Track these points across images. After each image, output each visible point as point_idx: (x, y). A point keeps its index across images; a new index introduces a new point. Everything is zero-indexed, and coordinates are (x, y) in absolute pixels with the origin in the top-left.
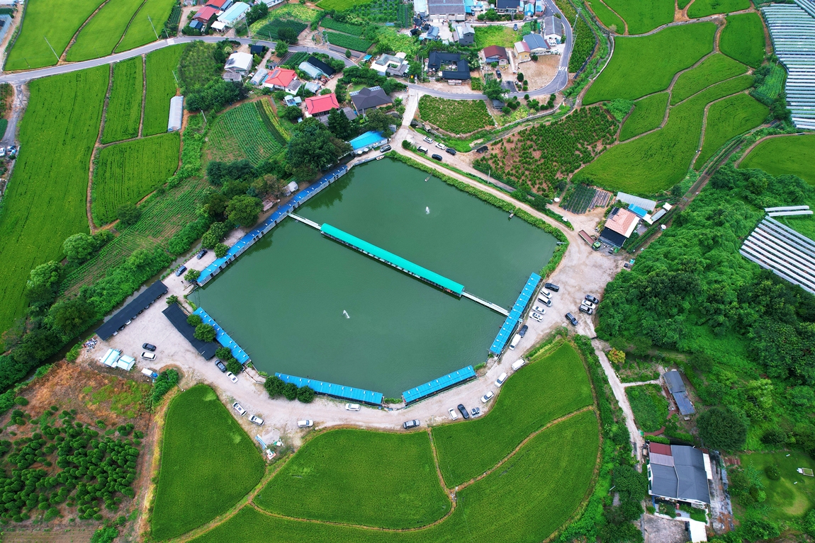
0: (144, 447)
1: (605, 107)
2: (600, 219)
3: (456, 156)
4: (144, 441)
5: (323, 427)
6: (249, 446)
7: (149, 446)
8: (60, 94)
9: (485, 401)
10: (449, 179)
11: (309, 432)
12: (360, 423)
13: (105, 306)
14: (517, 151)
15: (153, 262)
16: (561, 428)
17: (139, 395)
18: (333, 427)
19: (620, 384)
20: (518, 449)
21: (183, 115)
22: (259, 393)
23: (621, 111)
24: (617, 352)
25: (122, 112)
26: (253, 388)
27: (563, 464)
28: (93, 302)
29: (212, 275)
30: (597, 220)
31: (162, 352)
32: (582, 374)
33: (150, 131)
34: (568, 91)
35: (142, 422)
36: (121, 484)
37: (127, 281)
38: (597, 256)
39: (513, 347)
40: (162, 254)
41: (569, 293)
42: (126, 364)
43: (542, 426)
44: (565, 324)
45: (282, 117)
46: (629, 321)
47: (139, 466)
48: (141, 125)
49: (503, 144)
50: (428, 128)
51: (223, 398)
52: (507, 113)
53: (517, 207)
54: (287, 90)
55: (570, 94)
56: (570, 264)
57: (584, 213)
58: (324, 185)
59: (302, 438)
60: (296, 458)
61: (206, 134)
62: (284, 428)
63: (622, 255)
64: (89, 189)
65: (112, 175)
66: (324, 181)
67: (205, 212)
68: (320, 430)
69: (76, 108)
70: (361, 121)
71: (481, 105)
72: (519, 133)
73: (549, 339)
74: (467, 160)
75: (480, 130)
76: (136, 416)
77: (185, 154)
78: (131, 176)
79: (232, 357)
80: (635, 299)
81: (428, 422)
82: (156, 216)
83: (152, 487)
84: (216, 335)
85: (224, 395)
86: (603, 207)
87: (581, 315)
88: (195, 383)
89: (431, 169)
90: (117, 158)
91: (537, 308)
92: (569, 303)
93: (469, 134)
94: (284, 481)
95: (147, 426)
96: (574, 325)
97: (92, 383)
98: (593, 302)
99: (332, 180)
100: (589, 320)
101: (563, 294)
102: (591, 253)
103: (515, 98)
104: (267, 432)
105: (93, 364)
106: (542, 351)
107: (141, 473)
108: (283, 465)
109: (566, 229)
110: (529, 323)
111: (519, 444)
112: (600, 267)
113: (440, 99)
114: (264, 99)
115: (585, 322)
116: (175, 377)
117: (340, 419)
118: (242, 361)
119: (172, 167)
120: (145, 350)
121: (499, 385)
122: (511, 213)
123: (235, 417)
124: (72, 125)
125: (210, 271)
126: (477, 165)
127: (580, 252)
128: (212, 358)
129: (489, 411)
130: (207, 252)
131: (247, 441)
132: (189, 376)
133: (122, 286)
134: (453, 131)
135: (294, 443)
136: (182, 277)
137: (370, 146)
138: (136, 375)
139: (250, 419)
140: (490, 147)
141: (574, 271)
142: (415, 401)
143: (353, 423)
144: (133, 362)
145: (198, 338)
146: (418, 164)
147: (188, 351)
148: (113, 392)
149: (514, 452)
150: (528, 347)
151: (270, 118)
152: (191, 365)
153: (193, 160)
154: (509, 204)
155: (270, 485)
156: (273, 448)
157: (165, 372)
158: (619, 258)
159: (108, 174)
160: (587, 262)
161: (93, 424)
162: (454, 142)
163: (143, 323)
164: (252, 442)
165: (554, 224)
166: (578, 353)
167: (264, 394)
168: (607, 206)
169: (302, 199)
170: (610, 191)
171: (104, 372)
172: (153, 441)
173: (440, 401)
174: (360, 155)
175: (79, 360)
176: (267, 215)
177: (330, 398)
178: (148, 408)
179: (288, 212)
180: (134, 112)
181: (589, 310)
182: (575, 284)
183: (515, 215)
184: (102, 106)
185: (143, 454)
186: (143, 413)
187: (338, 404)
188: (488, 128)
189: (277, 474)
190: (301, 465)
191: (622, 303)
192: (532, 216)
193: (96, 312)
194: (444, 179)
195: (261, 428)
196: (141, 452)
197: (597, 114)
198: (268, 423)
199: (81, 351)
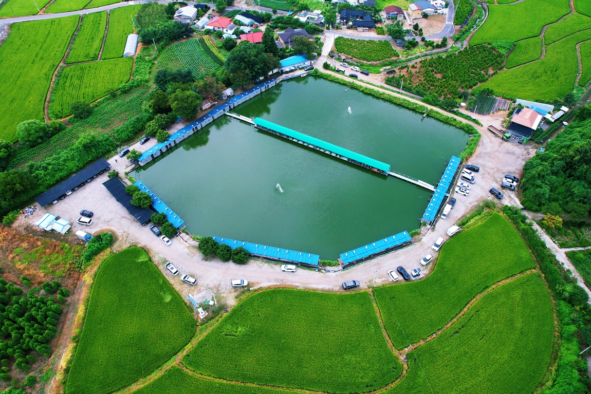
0: (68, 305)
1: (489, 46)
2: (504, 118)
3: (369, 76)
4: (69, 299)
5: (258, 287)
6: (180, 306)
7: (74, 305)
8: (36, 32)
9: (424, 263)
10: (366, 89)
11: (243, 292)
12: (297, 284)
13: (50, 180)
14: (421, 73)
15: (99, 144)
16: (508, 290)
17: (71, 255)
18: (269, 287)
19: (559, 249)
20: (465, 309)
21: (137, 47)
22: (192, 255)
23: (504, 48)
24: (553, 217)
25: (86, 44)
26: (187, 250)
27: (518, 325)
28: (37, 175)
29: (152, 155)
30: (502, 119)
31: (99, 218)
32: (518, 240)
33: (108, 56)
34: (457, 36)
35: (71, 281)
36: (37, 341)
37: (73, 159)
38: (508, 146)
39: (444, 215)
40: (108, 139)
41: (489, 174)
42: (61, 227)
43: (487, 287)
44: (491, 198)
45: (220, 48)
46: (556, 192)
47: (61, 324)
48: (101, 52)
49: (408, 68)
50: (343, 57)
51: (156, 259)
52: (409, 49)
53: (429, 109)
54: (225, 31)
55: (458, 39)
56: (484, 151)
57: (489, 114)
58: (257, 92)
59: (236, 297)
60: (230, 317)
61: (155, 59)
62: (218, 288)
63: (531, 145)
64: (49, 93)
65: (72, 84)
66: (256, 89)
67: (150, 106)
68: (256, 291)
69: (48, 41)
70: (287, 51)
71: (386, 43)
72: (421, 62)
73: (478, 211)
74: (380, 79)
75: (387, 59)
76: (64, 275)
77: (137, 71)
78: (88, 85)
79: (167, 221)
80: (560, 171)
81: (368, 284)
82: (106, 113)
83: (71, 346)
84: (153, 203)
85: (157, 257)
86: (504, 110)
87: (504, 191)
88: (129, 245)
89: (350, 83)
90: (78, 73)
91: (462, 184)
92: (491, 182)
93: (379, 62)
94: (217, 341)
95: (75, 285)
96: (500, 199)
97: (25, 245)
98: (514, 179)
99: (263, 89)
100: (513, 195)
101: (484, 174)
102: (502, 143)
103: (414, 39)
104: (200, 291)
105: (29, 229)
106: (472, 221)
107: (61, 332)
108: (215, 324)
109: (476, 125)
110: (455, 196)
111: (466, 305)
112: (513, 153)
113: (352, 39)
114: (206, 37)
115: (510, 197)
116: (108, 238)
117: (276, 280)
118: (177, 225)
119: (125, 79)
120: (81, 216)
121: (437, 249)
122: (424, 113)
123: (167, 277)
124: (42, 51)
125: (150, 152)
126: (388, 82)
127: (491, 142)
128: (147, 223)
129: (430, 273)
130: (149, 139)
131: (177, 299)
132: (123, 239)
133: (67, 164)
134: (365, 59)
135: (227, 302)
136: (125, 157)
137: (296, 66)
138: (70, 238)
139: (182, 278)
140: (397, 71)
141: (490, 157)
142: (351, 264)
143: (288, 283)
144: (69, 227)
145: (135, 204)
146: (338, 79)
147: (124, 217)
148: (45, 253)
149: (463, 312)
150: (459, 217)
151: (210, 48)
152: (126, 230)
153: (143, 75)
154: (422, 107)
155: (201, 345)
156: (206, 308)
157: (100, 236)
158: (529, 147)
159: (67, 84)
160: (500, 150)
161: (18, 283)
162: (366, 67)
163: (83, 194)
164: (183, 301)
165: (465, 121)
166: (509, 223)
167: (198, 256)
168: (508, 110)
169: (237, 102)
170: (508, 99)
171: (39, 235)
172: (79, 300)
173: (378, 264)
174: (287, 72)
175: (16, 224)
176: (206, 112)
177: (265, 260)
178: (78, 268)
179: (224, 110)
180: (97, 43)
181: (511, 186)
182: (493, 167)
183: (428, 115)
184: (69, 39)
185: (67, 312)
186: (72, 273)
187: (274, 266)
188: (394, 58)
189: (209, 334)
190: (235, 324)
191: (547, 175)
192: (443, 115)
193: (40, 185)
194: (361, 90)
195: (193, 288)
196: (65, 311)
197: (484, 51)
198: (200, 282)
199: (18, 217)
